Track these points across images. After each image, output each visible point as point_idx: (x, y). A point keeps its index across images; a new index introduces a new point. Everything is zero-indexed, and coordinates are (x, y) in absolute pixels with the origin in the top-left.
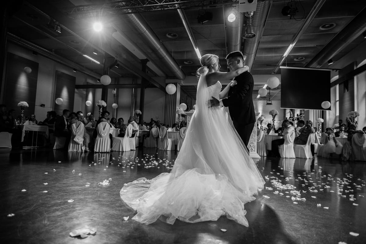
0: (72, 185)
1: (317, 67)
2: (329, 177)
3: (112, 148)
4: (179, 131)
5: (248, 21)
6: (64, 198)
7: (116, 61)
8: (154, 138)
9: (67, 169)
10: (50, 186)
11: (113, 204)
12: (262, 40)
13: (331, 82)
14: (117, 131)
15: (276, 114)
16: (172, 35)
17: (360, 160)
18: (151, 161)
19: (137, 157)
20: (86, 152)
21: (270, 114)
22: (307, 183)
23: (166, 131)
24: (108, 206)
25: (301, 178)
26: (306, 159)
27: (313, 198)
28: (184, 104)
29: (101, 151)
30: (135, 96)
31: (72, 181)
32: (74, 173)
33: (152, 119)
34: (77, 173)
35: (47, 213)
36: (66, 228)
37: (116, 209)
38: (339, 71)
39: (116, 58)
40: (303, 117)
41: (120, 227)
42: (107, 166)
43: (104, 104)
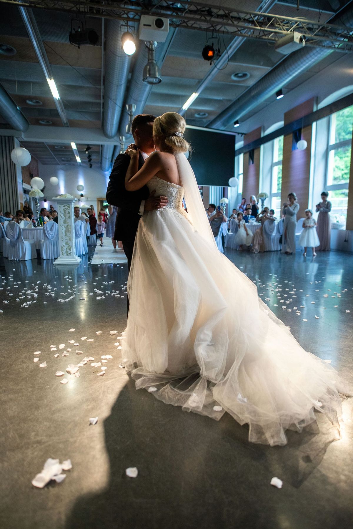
1: (221, 129)
13: (236, 149)
16: (4, 48)
23: (18, 228)
38: (244, 137)
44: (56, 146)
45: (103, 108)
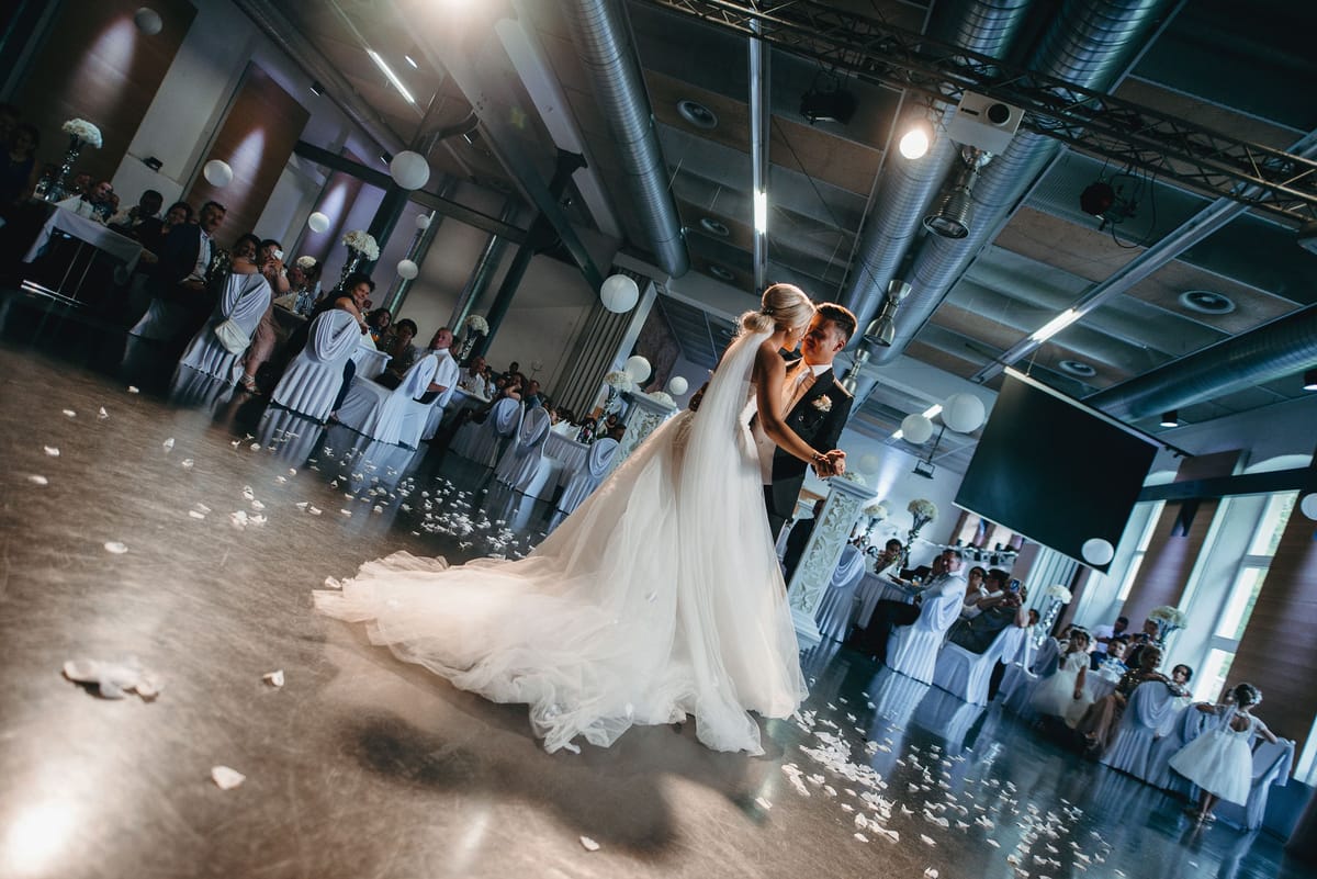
0: (144, 494)
1: (1120, 419)
2: (1008, 791)
3: (338, 411)
4: (590, 443)
5: (962, 178)
6: (97, 528)
7: (474, 119)
8: (496, 434)
9: (151, 426)
10: (63, 466)
11: (256, 614)
12: (984, 256)
13: (1145, 485)
14: (377, 360)
15: (928, 519)
16: (700, 112)
17: (1129, 770)
18: (451, 510)
19: (411, 479)
20: (241, 387)
21: (909, 509)
22: (928, 784)
23: (547, 428)
24: (238, 614)
25: (916, 759)
26: (961, 700)
27: (925, 844)
28: (645, 361)
29: (294, 408)
30: (492, 267)
31: (151, 476)
32: (168, 450)
33: (515, 365)
34: (177, 453)
35: (14, 558)
36: (60, 638)
37: (260, 635)
38: (1183, 461)
39: (476, 110)
40: (1011, 559)
41: (250, 706)
42: (294, 471)
43: (371, 249)
44: (724, 329)
45: (846, 281)
